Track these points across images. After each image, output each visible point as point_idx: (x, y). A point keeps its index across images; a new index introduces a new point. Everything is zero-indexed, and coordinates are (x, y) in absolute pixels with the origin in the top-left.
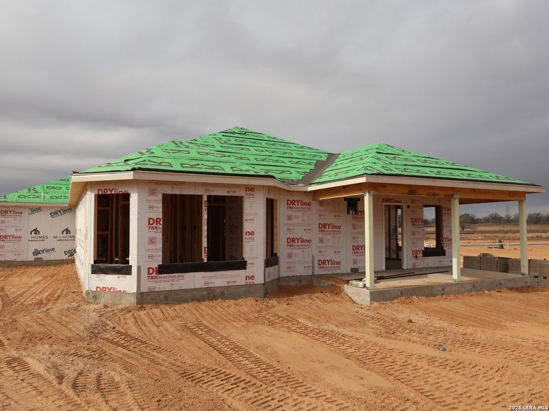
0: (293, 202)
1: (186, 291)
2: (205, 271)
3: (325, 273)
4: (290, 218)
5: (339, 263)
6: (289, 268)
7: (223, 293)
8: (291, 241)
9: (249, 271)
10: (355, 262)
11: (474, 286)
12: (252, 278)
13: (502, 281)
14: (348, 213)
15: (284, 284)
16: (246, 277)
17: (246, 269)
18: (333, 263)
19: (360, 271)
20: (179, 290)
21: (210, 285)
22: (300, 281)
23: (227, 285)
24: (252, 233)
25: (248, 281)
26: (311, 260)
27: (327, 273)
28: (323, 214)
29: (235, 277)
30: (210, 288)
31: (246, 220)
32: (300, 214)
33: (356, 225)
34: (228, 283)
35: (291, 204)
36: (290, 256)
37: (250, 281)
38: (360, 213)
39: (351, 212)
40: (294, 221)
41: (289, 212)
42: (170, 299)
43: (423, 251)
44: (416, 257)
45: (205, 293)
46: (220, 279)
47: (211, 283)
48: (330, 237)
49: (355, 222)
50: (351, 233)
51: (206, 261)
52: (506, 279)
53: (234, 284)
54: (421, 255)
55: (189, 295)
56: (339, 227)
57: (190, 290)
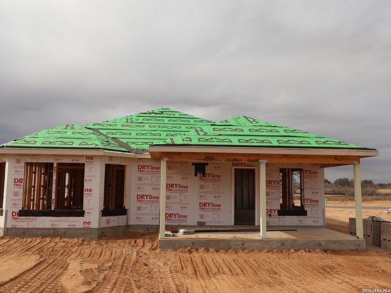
0: (143, 167)
1: (37, 229)
2: (52, 216)
3: (171, 224)
4: (140, 179)
5: (186, 217)
6: (138, 218)
7: (65, 233)
8: (140, 198)
9: (86, 218)
10: (202, 217)
11: (283, 244)
12: (89, 223)
13: (322, 243)
14: (196, 175)
15: (133, 231)
16: (84, 222)
17: (84, 216)
18: (179, 216)
19: (207, 224)
20: (33, 228)
21: (55, 227)
22: (148, 230)
23: (68, 227)
24: (90, 190)
25: (85, 225)
26: (158, 213)
27: (174, 224)
28: (171, 176)
29: (76, 222)
30: (56, 228)
31: (86, 180)
32: (149, 176)
33: (203, 185)
34: (69, 226)
35: (141, 168)
36: (139, 209)
37: (87, 225)
38: (208, 176)
39: (198, 174)
40: (144, 182)
41: (140, 175)
42: (26, 234)
43: (278, 211)
44: (270, 215)
45: (52, 232)
46: (64, 223)
47: (56, 225)
48: (177, 195)
49: (202, 183)
50: (199, 192)
51: (53, 209)
52: (329, 241)
53: (73, 227)
54: (276, 213)
55: (40, 232)
56: (187, 187)
57: (41, 228)
